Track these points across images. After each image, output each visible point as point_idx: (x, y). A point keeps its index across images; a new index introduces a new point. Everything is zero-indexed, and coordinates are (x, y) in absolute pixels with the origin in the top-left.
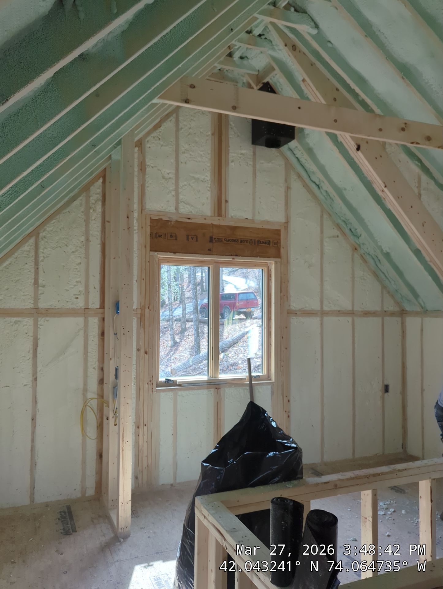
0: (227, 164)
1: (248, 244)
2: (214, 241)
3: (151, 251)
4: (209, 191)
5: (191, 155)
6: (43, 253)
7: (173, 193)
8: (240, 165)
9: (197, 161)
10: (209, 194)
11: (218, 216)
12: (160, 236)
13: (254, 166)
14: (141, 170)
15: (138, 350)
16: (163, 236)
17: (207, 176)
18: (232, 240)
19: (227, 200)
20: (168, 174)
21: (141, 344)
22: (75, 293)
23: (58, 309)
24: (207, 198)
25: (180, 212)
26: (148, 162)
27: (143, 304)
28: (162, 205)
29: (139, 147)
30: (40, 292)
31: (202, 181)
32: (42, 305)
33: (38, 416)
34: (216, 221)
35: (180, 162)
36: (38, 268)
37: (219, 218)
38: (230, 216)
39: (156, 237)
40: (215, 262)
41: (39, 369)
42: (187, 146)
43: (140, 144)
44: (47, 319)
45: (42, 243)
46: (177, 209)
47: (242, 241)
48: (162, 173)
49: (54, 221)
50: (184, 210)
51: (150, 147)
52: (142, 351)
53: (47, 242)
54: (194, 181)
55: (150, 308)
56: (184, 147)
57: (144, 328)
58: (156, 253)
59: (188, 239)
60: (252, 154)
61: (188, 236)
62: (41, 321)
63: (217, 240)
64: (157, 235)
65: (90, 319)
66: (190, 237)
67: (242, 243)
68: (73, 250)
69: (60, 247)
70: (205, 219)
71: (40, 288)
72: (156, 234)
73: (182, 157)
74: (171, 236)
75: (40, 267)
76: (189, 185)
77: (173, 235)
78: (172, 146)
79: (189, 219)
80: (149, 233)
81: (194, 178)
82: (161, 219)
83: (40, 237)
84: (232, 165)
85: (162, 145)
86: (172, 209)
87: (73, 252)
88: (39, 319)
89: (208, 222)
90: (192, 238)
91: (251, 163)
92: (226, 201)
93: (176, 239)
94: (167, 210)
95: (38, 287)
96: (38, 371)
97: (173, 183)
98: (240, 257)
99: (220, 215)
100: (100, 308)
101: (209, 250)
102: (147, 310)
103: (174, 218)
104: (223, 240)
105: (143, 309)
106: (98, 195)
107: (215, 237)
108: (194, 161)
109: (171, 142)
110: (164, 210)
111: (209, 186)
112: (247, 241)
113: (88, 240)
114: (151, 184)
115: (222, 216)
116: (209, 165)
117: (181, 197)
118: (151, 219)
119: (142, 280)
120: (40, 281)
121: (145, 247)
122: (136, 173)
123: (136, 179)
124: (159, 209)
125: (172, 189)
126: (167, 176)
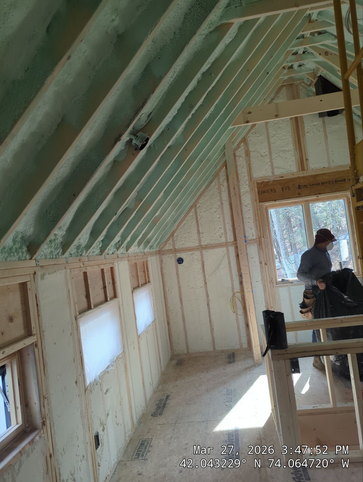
0: (304, 135)
1: (328, 184)
2: (302, 188)
3: (259, 202)
4: (293, 156)
5: (277, 137)
6: (199, 215)
7: (269, 164)
8: (314, 133)
9: (282, 140)
10: (293, 158)
11: (302, 171)
12: (264, 192)
13: (325, 131)
14: (247, 155)
15: (261, 263)
16: (266, 192)
17: (290, 147)
18: (315, 185)
19: (307, 158)
20: (264, 153)
21: (262, 259)
22: (219, 234)
23: (212, 244)
24: (293, 161)
25: (275, 174)
26: (251, 149)
27: (259, 235)
28: (263, 173)
29: (244, 142)
30: (201, 237)
31: (287, 151)
32: (203, 243)
33: (210, 304)
34: (301, 174)
35: (271, 144)
36: (198, 224)
37: (303, 172)
38: (311, 169)
39: (262, 193)
40: (305, 201)
41: (207, 278)
42: (274, 132)
43: (244, 140)
44: (207, 250)
45: (198, 210)
46: (273, 173)
47: (322, 184)
48: (260, 154)
49: (203, 197)
50: (278, 172)
51: (250, 140)
52: (263, 263)
53: (201, 209)
54: (282, 152)
55: (264, 237)
56: (272, 134)
57: (262, 249)
58: (263, 203)
59: (283, 190)
60: (322, 123)
61: (282, 188)
62: (204, 252)
63: (304, 186)
64: (263, 192)
65: (229, 247)
66: (284, 189)
67: (323, 185)
68: (215, 211)
69: (208, 210)
70: (293, 175)
71: (201, 234)
72: (261, 191)
73: (272, 140)
74: (272, 191)
75: (199, 223)
76: (279, 156)
77: (273, 189)
78: (265, 135)
79: (282, 177)
80: (257, 192)
81: (282, 151)
82: (264, 182)
83: (197, 207)
84: (307, 135)
85: (258, 136)
86: (270, 174)
87: (215, 212)
88: (203, 251)
89: (296, 176)
90: (286, 189)
91: (322, 129)
92: (307, 160)
93: (275, 192)
94: (267, 175)
95: (200, 234)
96: (206, 279)
97: (268, 158)
98: (323, 194)
99: (303, 169)
100: (234, 241)
101: (299, 194)
102: (262, 239)
103: (272, 179)
104: (308, 186)
105: (260, 238)
106: (224, 177)
107: (302, 185)
108: (280, 140)
109: (264, 132)
110: (265, 176)
111: (293, 153)
112: (327, 182)
113: (222, 204)
114: (254, 162)
115: (305, 170)
116: (291, 139)
117: (275, 165)
118: (257, 183)
119: (257, 221)
120: (200, 231)
121: (256, 201)
122: (244, 158)
123: (245, 161)
124: (261, 176)
125: (268, 161)
126: (263, 154)
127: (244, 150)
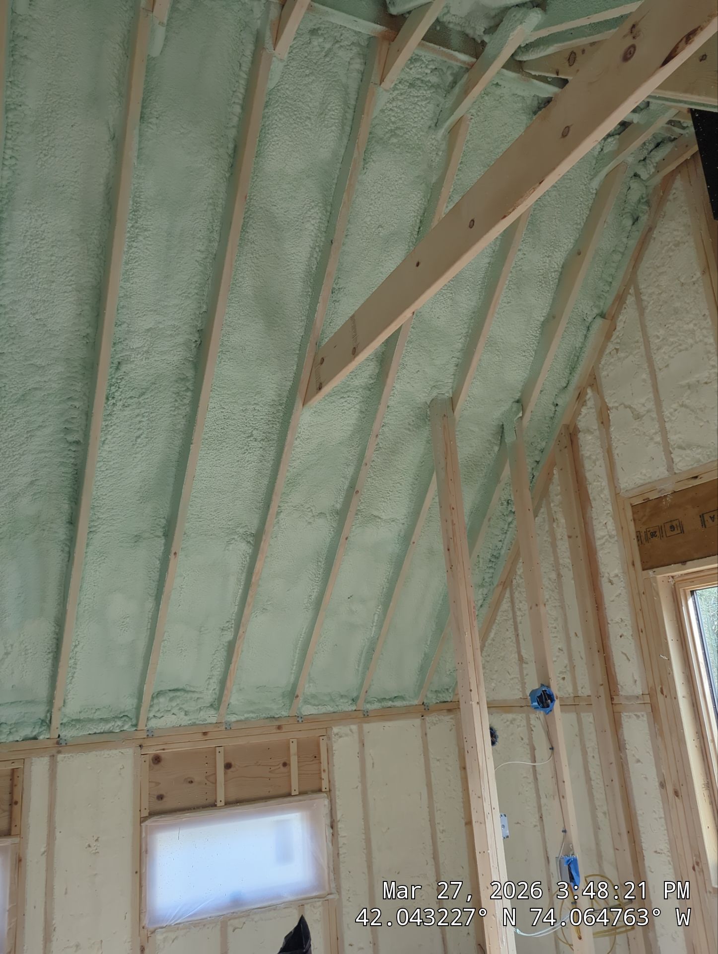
3: (644, 570)
5: (672, 343)
6: (519, 610)
7: (658, 438)
9: (686, 349)
12: (653, 534)
14: (602, 423)
15: (662, 785)
16: (658, 534)
20: (643, 405)
21: (664, 771)
22: (561, 670)
25: (676, 471)
26: (610, 401)
27: (651, 683)
28: (644, 471)
29: (591, 386)
30: (524, 672)
35: (657, 371)
36: (518, 635)
39: (647, 540)
41: (542, 802)
42: (662, 332)
43: (593, 381)
45: (516, 595)
46: (670, 467)
48: (633, 410)
50: (684, 463)
51: (607, 375)
52: (669, 789)
53: (520, 592)
54: (689, 392)
55: (664, 692)
56: (658, 337)
57: (662, 736)
58: (650, 572)
59: (703, 522)
61: (702, 516)
64: (649, 536)
65: (582, 715)
66: (707, 517)
71: (523, 666)
72: (646, 533)
73: (658, 358)
74: (672, 528)
75: (520, 633)
76: (682, 406)
77: (674, 524)
78: (639, 348)
79: (696, 477)
80: (634, 536)
81: (688, 386)
82: (648, 500)
83: (514, 587)
85: (623, 359)
86: (663, 471)
90: (713, 518)
93: (683, 531)
94: (654, 478)
96: (542, 805)
97: (653, 419)
102: (660, 696)
103: (669, 488)
105: (651, 694)
108: (680, 351)
109: (636, 342)
110: (650, 481)
114: (619, 440)
117: (672, 438)
118: (632, 506)
119: (641, 633)
120: (522, 654)
121: (633, 565)
122: (597, 433)
123: (599, 443)
124: (642, 482)
125: (654, 431)
126: (642, 410)
127: (594, 410)
